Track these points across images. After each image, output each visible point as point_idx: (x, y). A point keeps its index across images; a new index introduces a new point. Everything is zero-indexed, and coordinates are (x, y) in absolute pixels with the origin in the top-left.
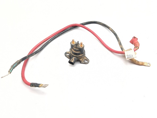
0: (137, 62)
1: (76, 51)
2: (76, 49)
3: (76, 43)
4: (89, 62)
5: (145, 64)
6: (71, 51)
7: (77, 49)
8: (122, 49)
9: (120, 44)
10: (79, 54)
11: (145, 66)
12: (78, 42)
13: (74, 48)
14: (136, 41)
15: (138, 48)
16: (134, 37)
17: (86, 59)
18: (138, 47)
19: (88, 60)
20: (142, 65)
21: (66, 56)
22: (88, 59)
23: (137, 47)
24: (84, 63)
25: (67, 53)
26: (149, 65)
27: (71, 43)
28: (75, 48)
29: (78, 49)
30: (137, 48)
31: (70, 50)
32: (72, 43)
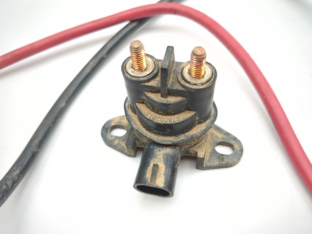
1: (165, 110)
2: (164, 100)
3: (156, 61)
4: (242, 150)
6: (135, 118)
7: (172, 100)
10: (188, 126)
12: (170, 50)
13: (150, 95)
17: (220, 137)
19: (232, 142)
21: (109, 143)
22: (227, 134)
24: (216, 163)
25: (115, 127)
27: (124, 68)
28: (156, 98)
29: (179, 99)
31: (130, 112)
32: (130, 71)
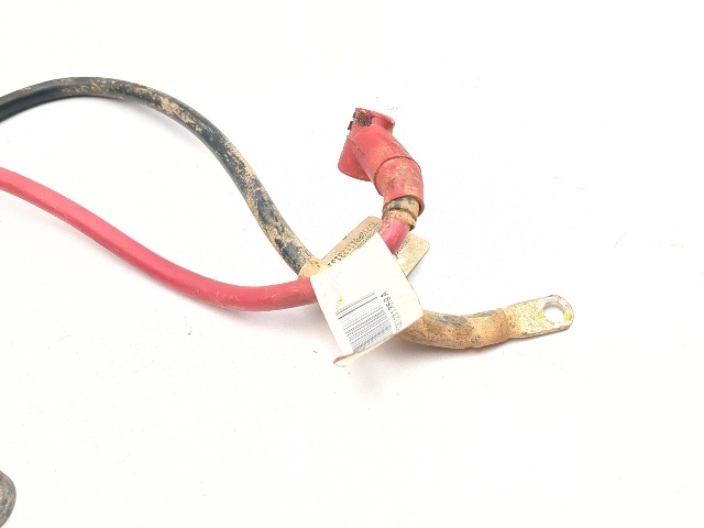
0: (449, 332)
5: (524, 327)
8: (290, 254)
9: (265, 211)
11: (535, 336)
14: (383, 150)
15: (414, 207)
16: (363, 118)
18: (410, 197)
20: (505, 334)
23: (404, 204)
26: (555, 317)
30: (405, 216)
